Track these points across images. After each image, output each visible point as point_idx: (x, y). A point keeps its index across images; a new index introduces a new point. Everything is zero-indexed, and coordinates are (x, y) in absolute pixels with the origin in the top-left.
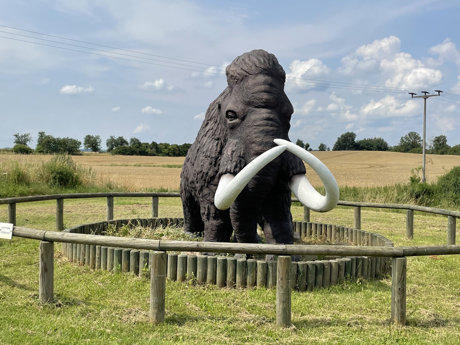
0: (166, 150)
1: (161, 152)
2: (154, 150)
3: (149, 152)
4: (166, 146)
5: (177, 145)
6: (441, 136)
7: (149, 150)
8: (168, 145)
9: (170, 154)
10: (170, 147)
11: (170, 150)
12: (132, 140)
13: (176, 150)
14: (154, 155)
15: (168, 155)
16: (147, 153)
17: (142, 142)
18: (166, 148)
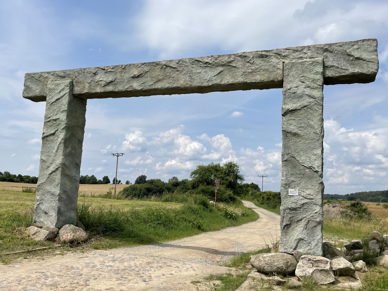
0: (27, 180)
1: (24, 181)
2: (19, 179)
3: (15, 180)
4: (28, 177)
5: (35, 177)
6: (186, 179)
7: (15, 179)
8: (29, 177)
9: (30, 182)
10: (30, 178)
11: (30, 179)
12: (5, 173)
13: (34, 180)
14: (18, 182)
15: (28, 182)
16: (14, 180)
17: (11, 174)
18: (28, 178)
